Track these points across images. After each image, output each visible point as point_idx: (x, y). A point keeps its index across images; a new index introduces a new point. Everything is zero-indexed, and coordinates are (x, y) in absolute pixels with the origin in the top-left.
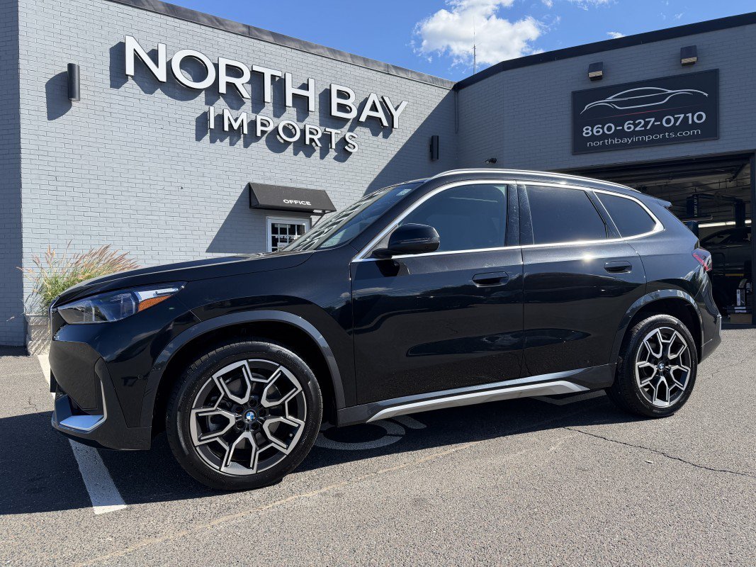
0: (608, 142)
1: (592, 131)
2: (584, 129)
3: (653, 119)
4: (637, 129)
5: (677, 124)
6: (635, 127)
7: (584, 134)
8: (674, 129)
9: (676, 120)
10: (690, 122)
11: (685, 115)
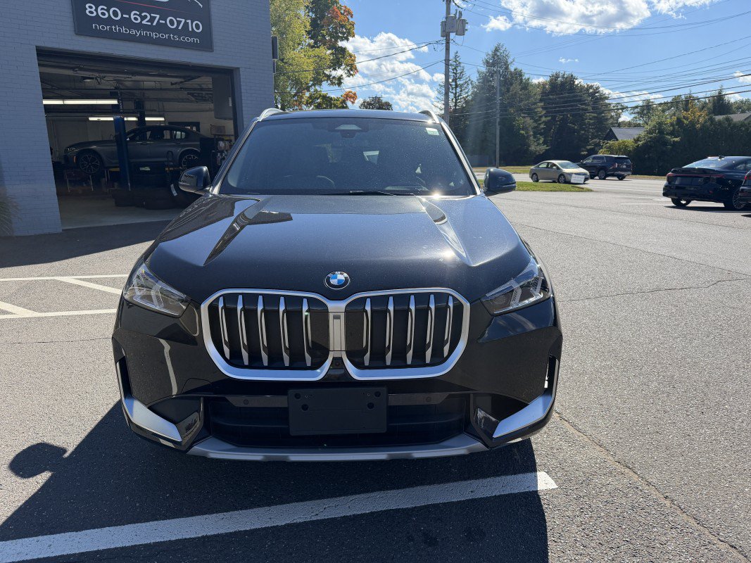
0: (116, 28)
1: (96, 10)
2: (87, 6)
3: (158, 16)
4: (144, 22)
5: (180, 28)
6: (142, 20)
7: (87, 12)
8: (176, 31)
9: (179, 23)
10: (190, 30)
11: (185, 21)
